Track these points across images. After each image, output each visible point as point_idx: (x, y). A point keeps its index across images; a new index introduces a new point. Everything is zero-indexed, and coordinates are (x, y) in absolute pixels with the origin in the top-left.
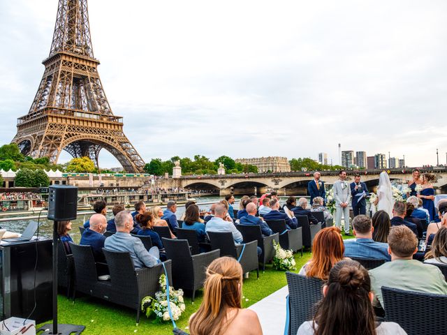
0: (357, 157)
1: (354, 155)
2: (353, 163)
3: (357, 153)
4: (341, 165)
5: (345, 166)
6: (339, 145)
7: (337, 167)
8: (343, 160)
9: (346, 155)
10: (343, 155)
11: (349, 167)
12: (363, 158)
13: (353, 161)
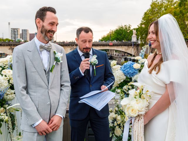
0: (22, 33)
1: (20, 32)
2: (19, 38)
3: (22, 30)
4: (10, 38)
5: (13, 39)
6: (9, 23)
7: (7, 39)
8: (12, 35)
9: (14, 31)
10: (12, 31)
11: (17, 40)
12: (26, 34)
13: (19, 36)
